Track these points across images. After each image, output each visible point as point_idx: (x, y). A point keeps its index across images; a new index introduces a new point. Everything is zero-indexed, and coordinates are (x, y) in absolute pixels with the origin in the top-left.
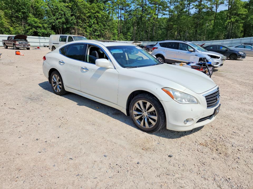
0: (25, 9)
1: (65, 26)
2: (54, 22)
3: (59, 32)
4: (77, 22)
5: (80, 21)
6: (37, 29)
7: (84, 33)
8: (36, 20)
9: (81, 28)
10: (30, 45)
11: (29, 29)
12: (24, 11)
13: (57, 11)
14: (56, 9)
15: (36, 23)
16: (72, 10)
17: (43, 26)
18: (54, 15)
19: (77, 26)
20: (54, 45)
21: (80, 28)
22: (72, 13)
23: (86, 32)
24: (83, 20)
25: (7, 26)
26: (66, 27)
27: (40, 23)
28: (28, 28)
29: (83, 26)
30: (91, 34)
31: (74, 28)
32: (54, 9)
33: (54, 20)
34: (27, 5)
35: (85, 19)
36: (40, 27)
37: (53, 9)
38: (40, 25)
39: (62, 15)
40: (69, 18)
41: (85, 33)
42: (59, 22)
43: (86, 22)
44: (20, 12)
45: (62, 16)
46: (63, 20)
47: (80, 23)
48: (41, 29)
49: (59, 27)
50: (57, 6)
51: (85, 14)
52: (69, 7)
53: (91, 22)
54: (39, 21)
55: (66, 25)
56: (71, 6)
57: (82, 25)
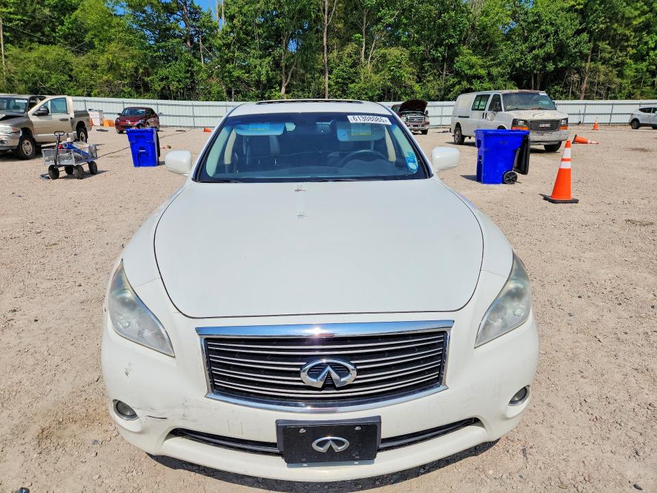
0: (453, 37)
1: (550, 67)
2: (519, 60)
3: (533, 83)
4: (595, 50)
5: (606, 46)
6: (471, 84)
7: (611, 82)
8: (474, 59)
9: (602, 68)
10: (428, 123)
11: (453, 85)
12: (451, 43)
13: (537, 27)
14: (535, 22)
15: (471, 67)
16: (584, 18)
17: (489, 74)
18: (526, 40)
19: (592, 60)
20: (459, 120)
21: (600, 67)
22: (581, 24)
23: (621, 75)
24: (617, 42)
25: (409, 83)
26: (553, 69)
27: (482, 66)
28: (452, 81)
29: (613, 60)
30: (638, 82)
31: (579, 70)
32: (529, 23)
33: (522, 53)
34: (460, 27)
35: (625, 35)
36: (479, 77)
37: (524, 24)
38: (483, 72)
39: (548, 36)
40: (568, 41)
41: (618, 80)
42: (536, 58)
43: (628, 46)
44: (441, 47)
45: (546, 39)
46: (550, 48)
47: (603, 50)
48: (481, 82)
49: (531, 71)
50: (537, 13)
51: (627, 22)
52: (576, 11)
53: (646, 43)
54: (480, 62)
55: (555, 63)
56: (581, 7)
57: (608, 56)
